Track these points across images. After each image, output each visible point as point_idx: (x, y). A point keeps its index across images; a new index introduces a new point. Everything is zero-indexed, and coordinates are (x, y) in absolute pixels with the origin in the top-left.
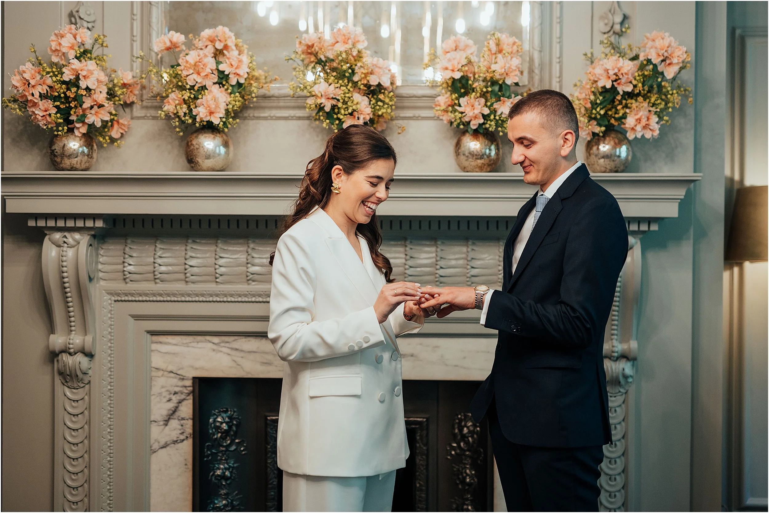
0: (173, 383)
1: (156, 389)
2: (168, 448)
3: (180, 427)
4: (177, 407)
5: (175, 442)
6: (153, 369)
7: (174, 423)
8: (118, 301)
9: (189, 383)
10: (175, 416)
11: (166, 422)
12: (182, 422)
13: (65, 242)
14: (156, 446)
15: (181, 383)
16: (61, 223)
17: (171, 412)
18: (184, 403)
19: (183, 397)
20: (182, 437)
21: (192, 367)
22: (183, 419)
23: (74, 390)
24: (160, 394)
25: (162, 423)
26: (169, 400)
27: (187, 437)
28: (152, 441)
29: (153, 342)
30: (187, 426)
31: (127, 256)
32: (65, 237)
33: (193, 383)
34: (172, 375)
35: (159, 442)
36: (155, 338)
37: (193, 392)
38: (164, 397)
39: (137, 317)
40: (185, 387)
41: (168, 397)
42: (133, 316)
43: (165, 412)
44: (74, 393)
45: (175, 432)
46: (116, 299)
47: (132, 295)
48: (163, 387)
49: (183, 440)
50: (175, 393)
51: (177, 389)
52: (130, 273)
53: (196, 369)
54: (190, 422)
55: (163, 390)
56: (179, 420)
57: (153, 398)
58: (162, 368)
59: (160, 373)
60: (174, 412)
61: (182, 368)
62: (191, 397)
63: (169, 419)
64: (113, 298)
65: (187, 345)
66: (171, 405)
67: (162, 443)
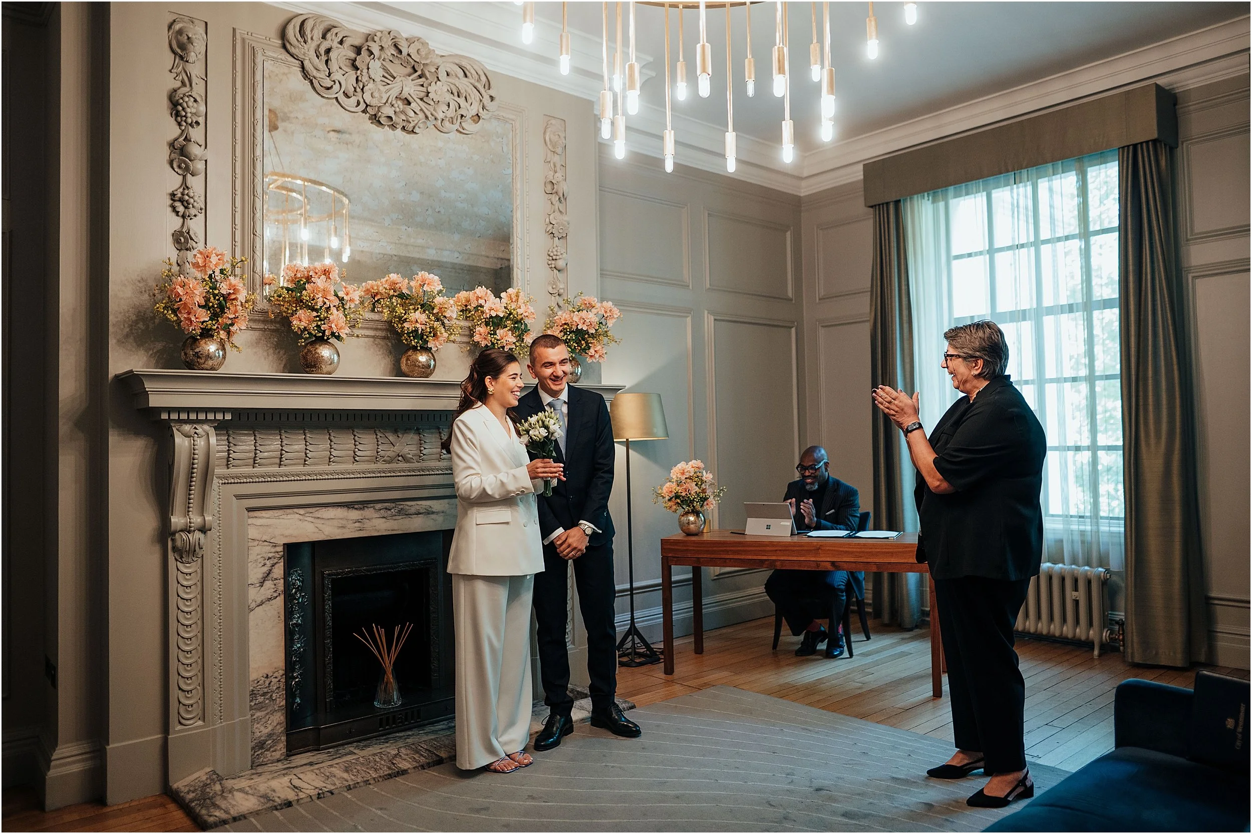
0: (267, 550)
1: (252, 557)
2: (264, 605)
3: (273, 586)
4: (270, 570)
5: (269, 599)
6: (249, 540)
7: (268, 584)
8: (225, 483)
9: (280, 549)
10: (269, 578)
11: (262, 584)
12: (275, 582)
13: (195, 433)
14: (253, 605)
15: (273, 550)
16: (193, 416)
17: (266, 575)
18: (276, 566)
19: (276, 561)
20: (275, 595)
21: (283, 535)
22: (276, 579)
23: (187, 565)
24: (256, 561)
25: (258, 585)
26: (264, 565)
27: (279, 594)
28: (250, 601)
29: (249, 517)
30: (279, 585)
31: (232, 445)
32: (195, 428)
33: (284, 548)
34: (266, 543)
35: (256, 602)
36: (251, 514)
37: (283, 556)
38: (260, 563)
39: (239, 497)
40: (278, 552)
41: (263, 562)
42: (235, 496)
43: (260, 576)
44: (187, 567)
45: (270, 591)
46: (224, 482)
47: (238, 477)
48: (258, 555)
49: (276, 597)
50: (269, 558)
51: (270, 555)
52: (234, 459)
53: (286, 536)
54: (282, 581)
55: (259, 556)
56: (272, 580)
57: (249, 564)
58: (257, 538)
59: (256, 543)
60: (268, 574)
61: (275, 537)
62: (282, 559)
63: (264, 581)
64: (221, 481)
65: (278, 518)
66: (265, 569)
67: (258, 602)
